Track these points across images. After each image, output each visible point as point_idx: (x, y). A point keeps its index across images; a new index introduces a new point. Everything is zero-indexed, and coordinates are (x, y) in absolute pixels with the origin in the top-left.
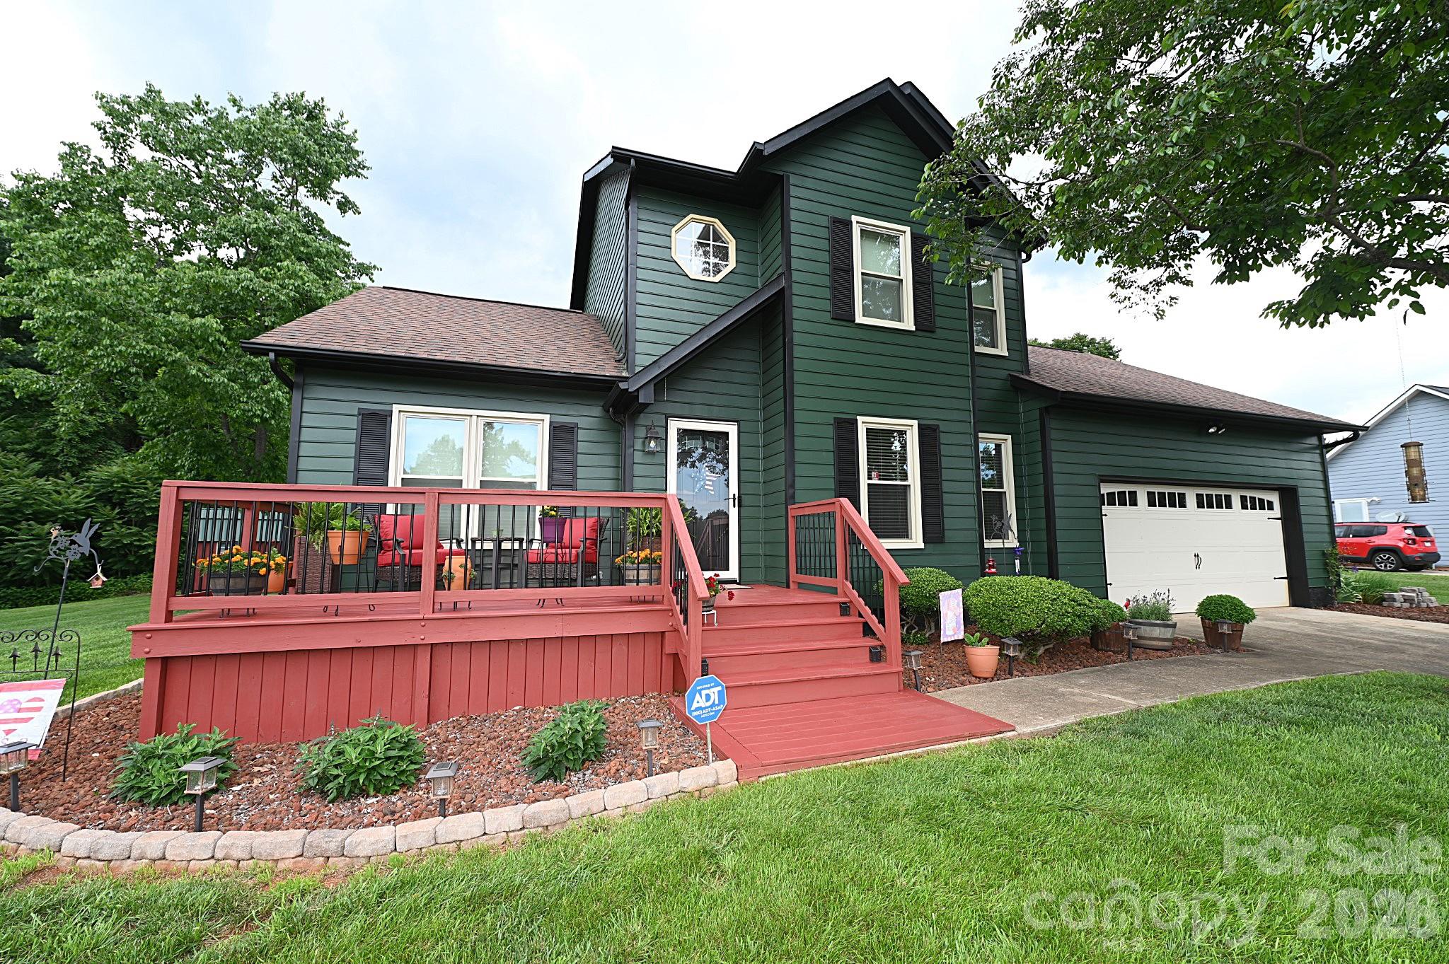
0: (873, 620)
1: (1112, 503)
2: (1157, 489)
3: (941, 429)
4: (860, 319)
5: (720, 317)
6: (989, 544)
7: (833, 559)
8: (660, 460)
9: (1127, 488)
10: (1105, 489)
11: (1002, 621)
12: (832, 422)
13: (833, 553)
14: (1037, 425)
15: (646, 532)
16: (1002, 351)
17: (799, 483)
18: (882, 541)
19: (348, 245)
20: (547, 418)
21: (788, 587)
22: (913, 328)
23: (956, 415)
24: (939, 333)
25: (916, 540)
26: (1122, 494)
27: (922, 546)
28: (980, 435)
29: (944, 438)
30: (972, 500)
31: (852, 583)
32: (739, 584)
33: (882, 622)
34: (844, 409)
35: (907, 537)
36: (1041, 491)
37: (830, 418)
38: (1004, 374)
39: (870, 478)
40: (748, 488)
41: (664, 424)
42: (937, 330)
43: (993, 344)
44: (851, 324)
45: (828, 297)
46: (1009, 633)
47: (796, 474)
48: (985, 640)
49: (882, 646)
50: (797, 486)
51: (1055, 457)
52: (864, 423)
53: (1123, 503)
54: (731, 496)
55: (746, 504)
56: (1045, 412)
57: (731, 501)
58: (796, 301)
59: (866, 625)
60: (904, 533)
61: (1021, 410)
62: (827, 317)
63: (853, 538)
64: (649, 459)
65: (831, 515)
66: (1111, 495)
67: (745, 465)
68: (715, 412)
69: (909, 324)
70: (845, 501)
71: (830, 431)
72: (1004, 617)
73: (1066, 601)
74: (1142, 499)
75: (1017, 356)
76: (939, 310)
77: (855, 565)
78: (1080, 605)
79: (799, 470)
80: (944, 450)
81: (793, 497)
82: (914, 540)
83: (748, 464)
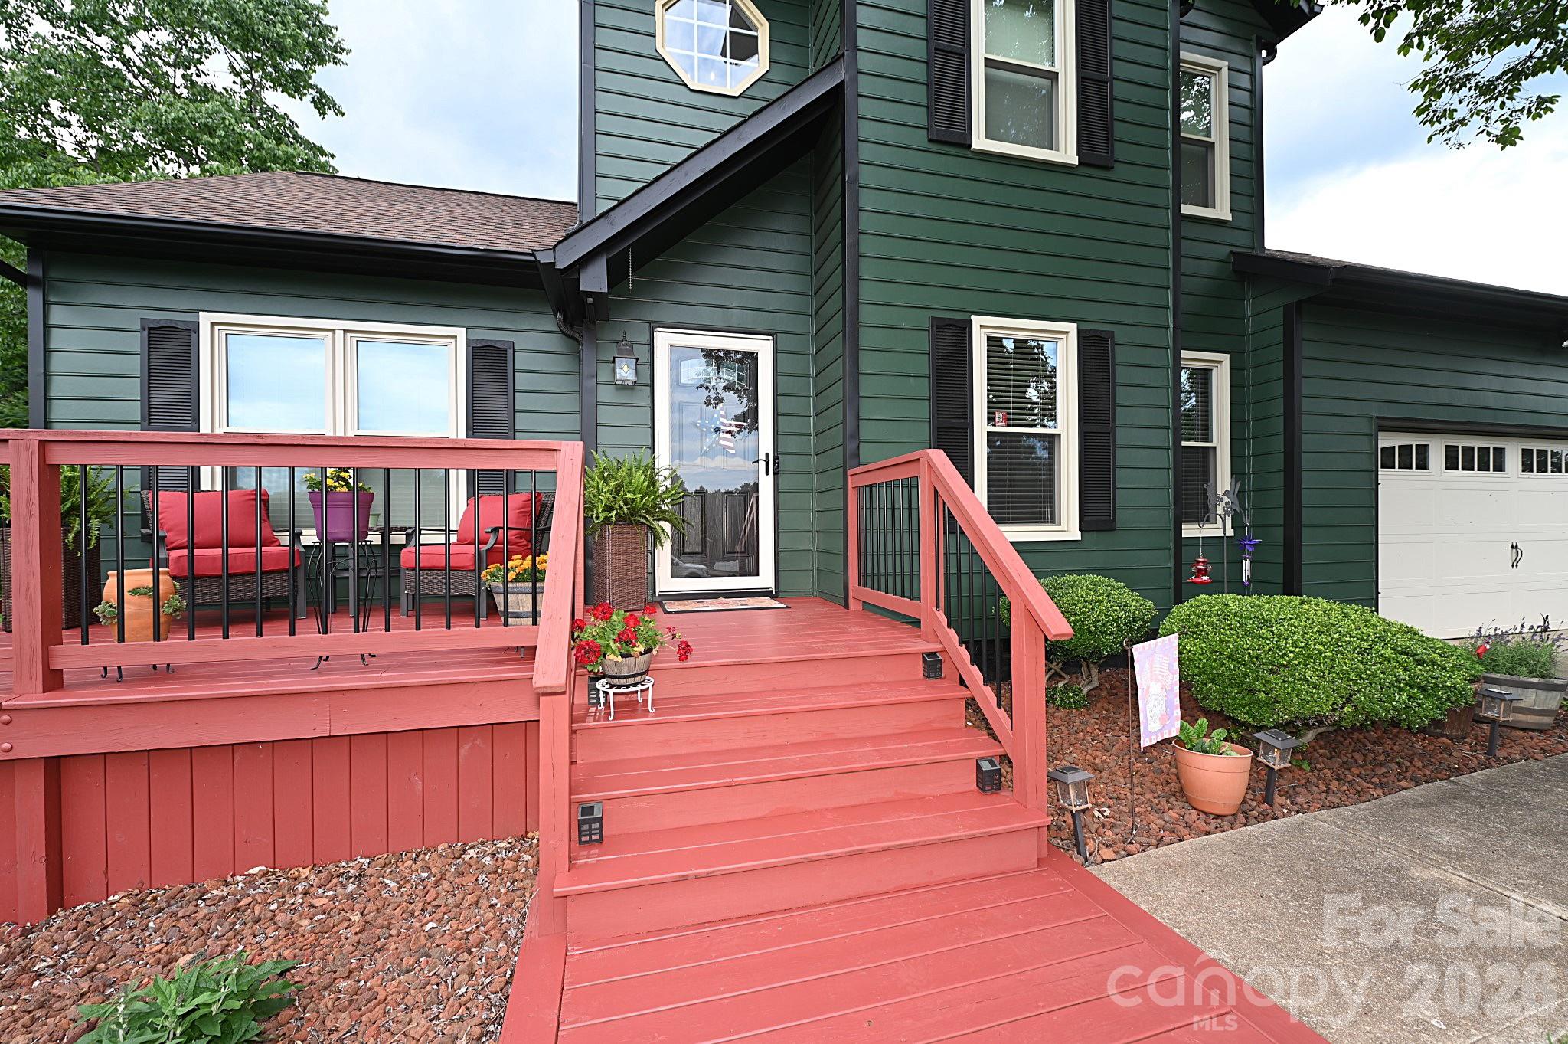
0: (987, 695)
1: (1388, 464)
2: (1460, 442)
3: (1118, 338)
4: (980, 141)
5: (725, 134)
6: (1189, 531)
7: (915, 558)
8: (642, 397)
9: (1413, 440)
10: (1385, 441)
11: (1252, 692)
12: (926, 325)
13: (915, 549)
14: (1278, 334)
15: (602, 516)
16: (1222, 211)
17: (867, 431)
18: (1003, 528)
19: (333, 156)
20: (461, 333)
21: (847, 606)
22: (1075, 161)
23: (1142, 316)
24: (1120, 171)
25: (1068, 527)
26: (1405, 450)
27: (1077, 536)
28: (1184, 354)
29: (1121, 355)
30: (1166, 459)
31: (948, 614)
32: (773, 597)
33: (1005, 702)
34: (947, 303)
35: (1052, 521)
36: (1278, 444)
37: (923, 319)
38: (1223, 251)
39: (991, 420)
40: (791, 444)
41: (647, 338)
42: (1117, 165)
43: (1207, 201)
44: (967, 153)
45: (924, 101)
46: (1270, 720)
47: (863, 415)
48: (1219, 733)
49: (1005, 759)
50: (863, 436)
51: (1307, 387)
52: (982, 327)
53: (1406, 465)
54: (762, 456)
55: (787, 469)
56: (1293, 314)
57: (762, 464)
58: (865, 107)
59: (971, 703)
60: (1046, 513)
61: (1248, 313)
62: (920, 139)
63: (951, 525)
64: (624, 397)
65: (912, 484)
66: (1389, 451)
67: (786, 405)
68: (735, 318)
69: (1067, 153)
70: (939, 457)
71: (923, 341)
72: (1257, 685)
73: (1388, 653)
74: (1437, 457)
75: (1245, 221)
76: (1120, 131)
77: (953, 569)
78: (1421, 662)
79: (867, 409)
80: (1121, 375)
81: (856, 455)
82: (1064, 526)
83: (788, 405)
